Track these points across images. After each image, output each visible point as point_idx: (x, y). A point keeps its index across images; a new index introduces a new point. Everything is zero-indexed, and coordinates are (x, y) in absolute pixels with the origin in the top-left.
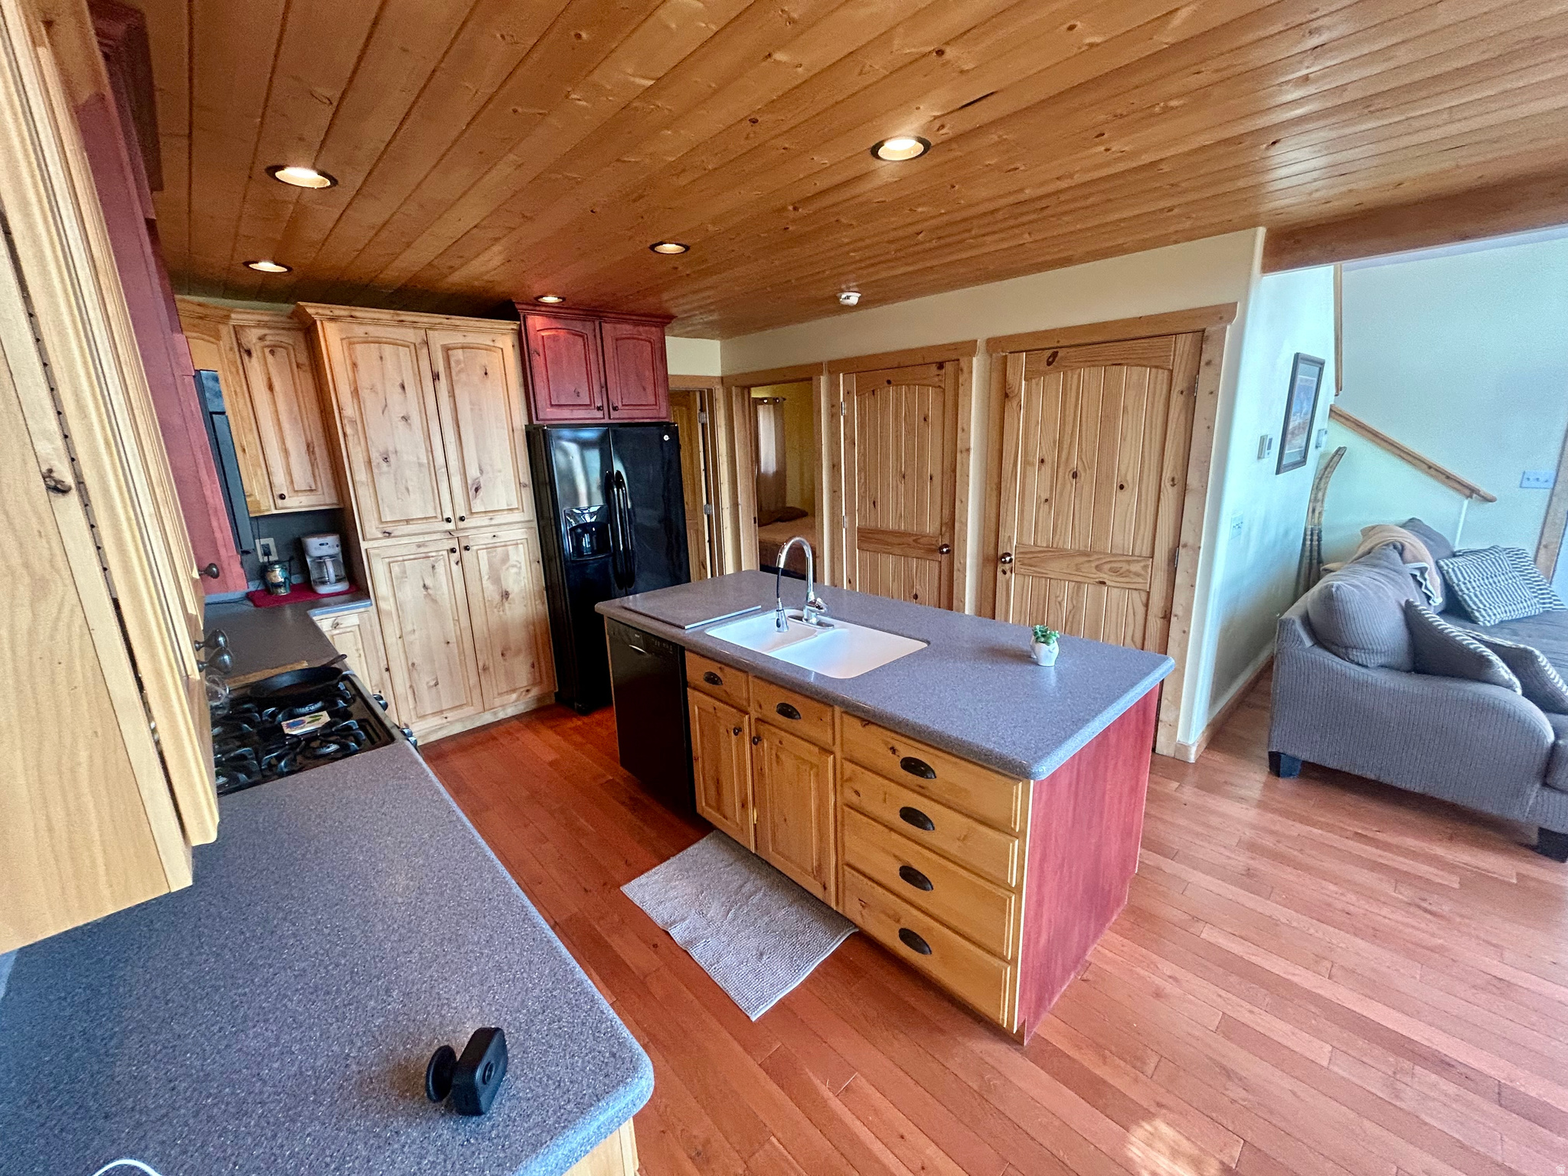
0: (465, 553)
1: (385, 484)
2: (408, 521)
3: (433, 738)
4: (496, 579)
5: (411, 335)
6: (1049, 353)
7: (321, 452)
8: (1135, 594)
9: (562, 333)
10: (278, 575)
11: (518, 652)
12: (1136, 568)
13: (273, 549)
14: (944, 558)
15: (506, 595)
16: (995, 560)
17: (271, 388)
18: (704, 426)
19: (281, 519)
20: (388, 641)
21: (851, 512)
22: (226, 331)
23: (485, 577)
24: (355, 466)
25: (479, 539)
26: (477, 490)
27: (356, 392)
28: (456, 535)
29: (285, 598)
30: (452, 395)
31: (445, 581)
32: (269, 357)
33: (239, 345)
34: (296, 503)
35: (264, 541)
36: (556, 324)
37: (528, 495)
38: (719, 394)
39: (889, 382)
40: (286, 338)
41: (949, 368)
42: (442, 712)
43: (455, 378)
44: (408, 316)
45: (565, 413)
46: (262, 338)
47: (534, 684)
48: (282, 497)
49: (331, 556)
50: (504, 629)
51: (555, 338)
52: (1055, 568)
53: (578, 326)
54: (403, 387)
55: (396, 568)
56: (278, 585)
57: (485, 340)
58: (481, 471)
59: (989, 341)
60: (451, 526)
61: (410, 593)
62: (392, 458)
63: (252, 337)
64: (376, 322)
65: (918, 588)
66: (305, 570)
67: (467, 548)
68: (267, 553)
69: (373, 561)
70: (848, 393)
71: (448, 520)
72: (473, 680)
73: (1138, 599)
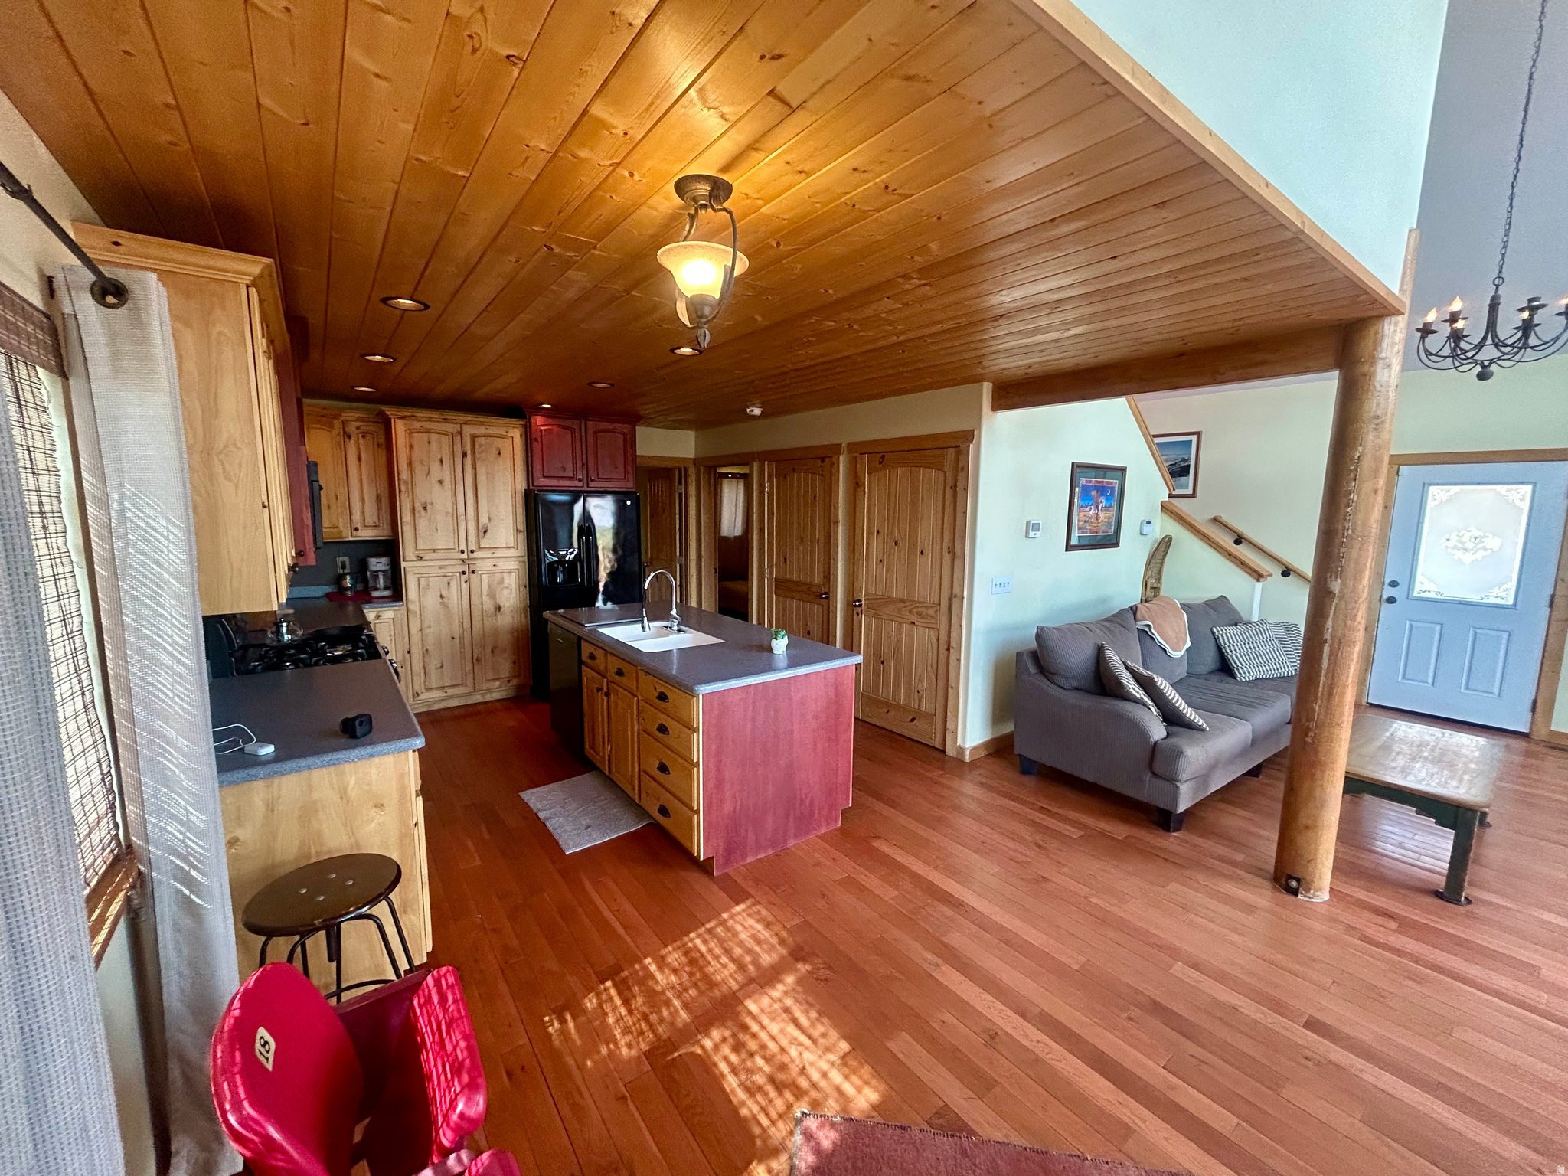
0: (472, 576)
1: (423, 524)
2: (434, 551)
3: (436, 707)
4: (493, 596)
5: (451, 428)
6: (880, 455)
7: (385, 502)
8: (932, 631)
9: (555, 428)
10: (348, 582)
11: (504, 651)
12: (931, 612)
13: (347, 563)
14: (825, 602)
15: (499, 608)
16: (852, 605)
17: (359, 459)
18: (680, 495)
19: (354, 545)
20: (412, 632)
21: (771, 566)
22: (337, 423)
23: (485, 592)
24: (404, 511)
25: (483, 567)
26: (485, 532)
27: (410, 464)
28: (467, 562)
29: (350, 598)
30: (474, 467)
31: (456, 594)
32: (361, 441)
33: (344, 432)
34: (366, 534)
35: (341, 559)
36: (551, 421)
37: (522, 538)
38: (692, 471)
39: (794, 469)
40: (372, 428)
41: (827, 460)
42: (443, 687)
43: (477, 455)
44: (449, 415)
45: (554, 483)
46: (358, 428)
47: (515, 677)
48: (357, 529)
49: (383, 571)
50: (496, 632)
51: (549, 432)
52: (888, 610)
53: (568, 423)
54: (441, 462)
55: (422, 581)
56: (347, 589)
57: (501, 431)
58: (490, 520)
59: (849, 444)
60: (464, 556)
61: (431, 601)
62: (429, 507)
63: (352, 428)
64: (430, 419)
65: (810, 627)
66: (365, 581)
67: (473, 572)
68: (343, 567)
69: (408, 576)
70: (770, 476)
71: (463, 552)
72: (469, 667)
73: (933, 634)
